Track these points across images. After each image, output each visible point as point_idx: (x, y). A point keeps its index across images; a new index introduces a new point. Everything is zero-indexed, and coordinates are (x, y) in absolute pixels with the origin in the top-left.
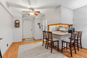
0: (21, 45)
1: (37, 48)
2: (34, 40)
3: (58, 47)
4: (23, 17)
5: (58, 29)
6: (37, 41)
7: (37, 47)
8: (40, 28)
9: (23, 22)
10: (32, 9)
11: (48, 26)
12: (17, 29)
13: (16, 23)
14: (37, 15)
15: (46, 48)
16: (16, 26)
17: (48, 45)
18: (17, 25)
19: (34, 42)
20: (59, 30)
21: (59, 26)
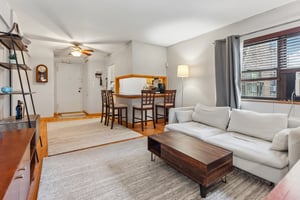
2: (87, 114)
3: (127, 120)
4: (55, 56)
8: (101, 84)
9: (56, 69)
11: (118, 80)
13: (37, 72)
16: (38, 81)
18: (41, 77)
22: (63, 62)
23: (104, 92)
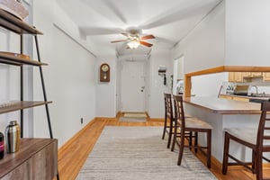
0: (110, 127)
1: (145, 141)
3: (209, 152)
5: (238, 87)
6: (154, 123)
7: (143, 139)
8: (165, 84)
9: (119, 65)
10: (134, 32)
11: (188, 77)
12: (104, 85)
13: (101, 71)
14: (150, 45)
15: (168, 147)
16: (102, 80)
17: (175, 138)
18: (104, 76)
19: (145, 124)
20: (246, 95)
21: (245, 78)
22: (127, 61)
23: (168, 96)
